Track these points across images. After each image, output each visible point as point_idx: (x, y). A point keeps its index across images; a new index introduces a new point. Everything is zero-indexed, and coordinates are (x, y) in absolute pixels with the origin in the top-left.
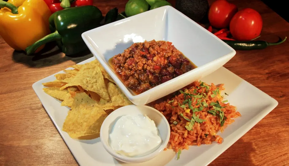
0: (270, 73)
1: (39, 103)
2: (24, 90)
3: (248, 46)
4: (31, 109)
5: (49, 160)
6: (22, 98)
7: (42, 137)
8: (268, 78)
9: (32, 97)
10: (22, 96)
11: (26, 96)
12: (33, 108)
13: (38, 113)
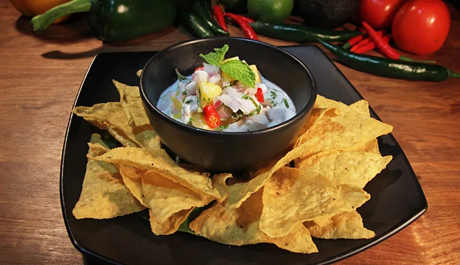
0: (456, 105)
1: (41, 100)
2: (18, 77)
3: (414, 71)
4: (24, 107)
5: (37, 190)
6: (12, 89)
7: (32, 152)
8: (452, 112)
9: (29, 90)
10: (11, 86)
11: (20, 87)
12: (28, 106)
13: (35, 114)
